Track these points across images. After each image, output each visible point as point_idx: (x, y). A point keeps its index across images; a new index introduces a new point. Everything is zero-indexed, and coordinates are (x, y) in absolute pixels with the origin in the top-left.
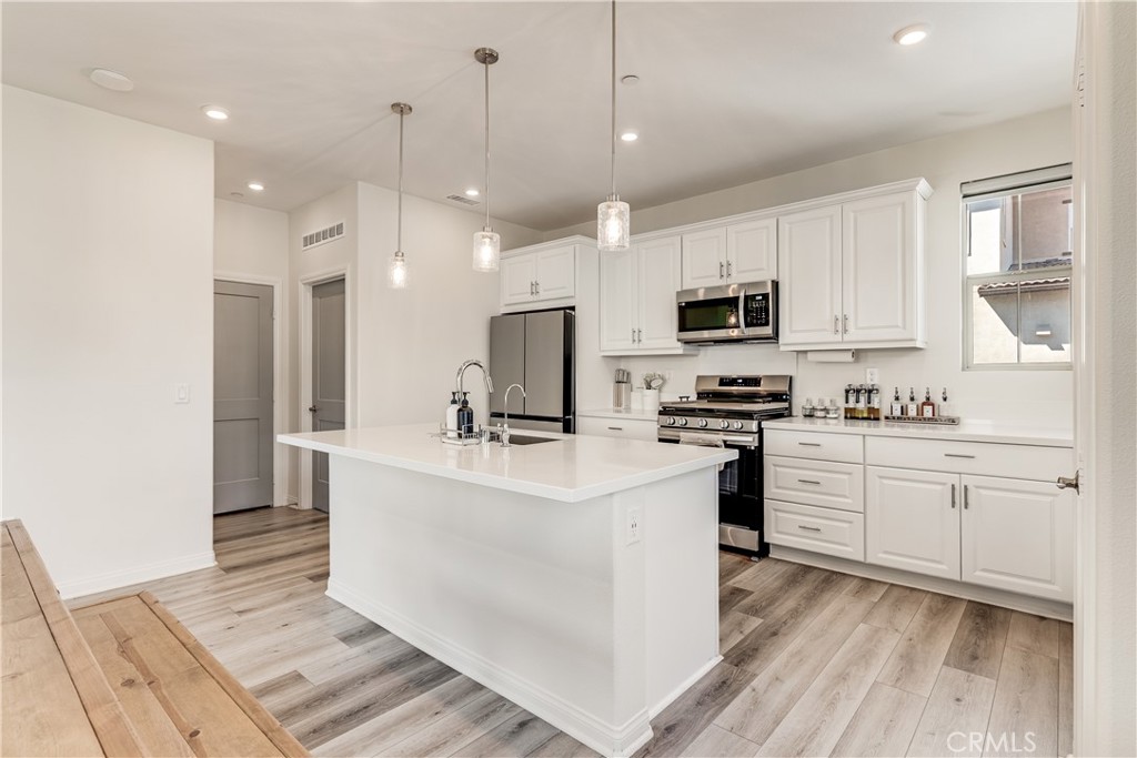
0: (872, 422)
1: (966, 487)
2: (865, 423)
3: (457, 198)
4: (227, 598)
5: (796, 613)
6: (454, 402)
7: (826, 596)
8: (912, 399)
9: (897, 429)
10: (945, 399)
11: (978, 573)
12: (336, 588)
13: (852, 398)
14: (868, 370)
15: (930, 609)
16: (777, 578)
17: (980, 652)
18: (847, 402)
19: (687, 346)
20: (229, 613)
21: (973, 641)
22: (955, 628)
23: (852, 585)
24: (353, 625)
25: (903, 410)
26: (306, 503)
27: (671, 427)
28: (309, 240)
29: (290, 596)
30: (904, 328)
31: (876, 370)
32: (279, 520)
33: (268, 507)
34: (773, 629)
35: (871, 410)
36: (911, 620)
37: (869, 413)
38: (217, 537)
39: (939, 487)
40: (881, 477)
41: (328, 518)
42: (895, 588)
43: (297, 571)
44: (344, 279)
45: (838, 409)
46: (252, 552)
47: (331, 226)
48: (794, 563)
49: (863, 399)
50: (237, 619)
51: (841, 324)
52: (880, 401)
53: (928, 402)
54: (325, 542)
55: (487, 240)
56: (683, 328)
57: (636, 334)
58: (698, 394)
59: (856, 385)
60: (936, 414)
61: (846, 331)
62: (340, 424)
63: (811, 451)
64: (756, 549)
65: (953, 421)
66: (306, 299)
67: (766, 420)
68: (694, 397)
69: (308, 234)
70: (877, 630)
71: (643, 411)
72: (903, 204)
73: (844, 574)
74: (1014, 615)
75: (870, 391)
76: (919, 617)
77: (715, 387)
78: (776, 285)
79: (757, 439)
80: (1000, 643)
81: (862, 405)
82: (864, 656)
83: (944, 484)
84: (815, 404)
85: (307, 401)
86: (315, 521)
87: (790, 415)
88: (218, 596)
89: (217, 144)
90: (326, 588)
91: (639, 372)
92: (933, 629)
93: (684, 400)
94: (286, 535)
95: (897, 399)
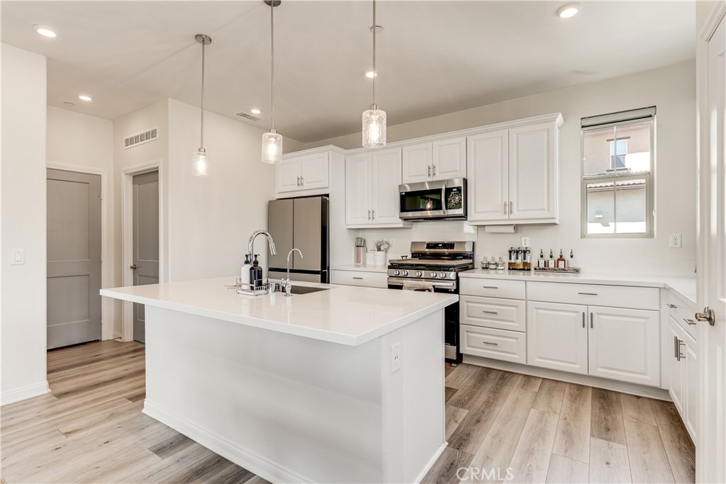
0: (526, 272)
1: (592, 314)
2: (521, 273)
3: (244, 115)
4: (57, 421)
5: (489, 404)
6: (247, 262)
7: (505, 390)
8: (551, 257)
9: (542, 276)
10: (572, 257)
11: (599, 369)
12: (151, 407)
13: (513, 256)
14: (523, 238)
15: (571, 395)
16: (471, 378)
17: (610, 425)
18: (510, 259)
19: (406, 222)
20: (57, 435)
21: (603, 417)
22: (590, 408)
23: (519, 380)
24: (164, 438)
25: (546, 263)
26: (128, 336)
27: (397, 277)
28: (130, 142)
29: (112, 416)
30: (549, 210)
31: (527, 238)
32: (106, 351)
33: (98, 341)
34: (476, 418)
35: (525, 264)
36: (561, 403)
37: (524, 266)
38: (51, 369)
39: (574, 314)
40: (536, 308)
41: (143, 349)
42: (546, 381)
43: (119, 393)
44: (158, 171)
45: (504, 263)
46: (81, 379)
47: (147, 131)
48: (480, 366)
49: (520, 256)
50: (64, 439)
51: (508, 208)
52: (531, 259)
53: (561, 259)
54: (141, 368)
55: (273, 139)
56: (403, 209)
57: (371, 214)
58: (412, 254)
59: (516, 248)
60: (566, 266)
61: (511, 212)
62: (155, 279)
63: (491, 292)
64: (455, 358)
65: (577, 271)
66: (127, 187)
67: (461, 271)
68: (410, 257)
69: (129, 137)
70: (543, 413)
71: (375, 266)
72: (548, 130)
73: (512, 373)
74: (621, 396)
75: (525, 252)
76: (566, 402)
77: (424, 249)
78: (465, 181)
79: (455, 285)
80: (619, 417)
81: (519, 261)
82: (540, 434)
83: (577, 312)
84: (489, 260)
85: (128, 261)
86: (135, 351)
87: (473, 268)
88: (49, 419)
89: (49, 60)
90: (142, 406)
91: (371, 240)
92: (577, 410)
93: (404, 258)
94: (111, 363)
95: (542, 256)
